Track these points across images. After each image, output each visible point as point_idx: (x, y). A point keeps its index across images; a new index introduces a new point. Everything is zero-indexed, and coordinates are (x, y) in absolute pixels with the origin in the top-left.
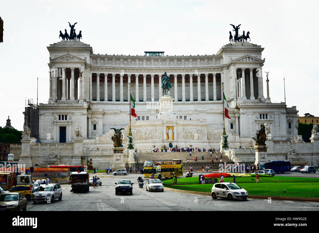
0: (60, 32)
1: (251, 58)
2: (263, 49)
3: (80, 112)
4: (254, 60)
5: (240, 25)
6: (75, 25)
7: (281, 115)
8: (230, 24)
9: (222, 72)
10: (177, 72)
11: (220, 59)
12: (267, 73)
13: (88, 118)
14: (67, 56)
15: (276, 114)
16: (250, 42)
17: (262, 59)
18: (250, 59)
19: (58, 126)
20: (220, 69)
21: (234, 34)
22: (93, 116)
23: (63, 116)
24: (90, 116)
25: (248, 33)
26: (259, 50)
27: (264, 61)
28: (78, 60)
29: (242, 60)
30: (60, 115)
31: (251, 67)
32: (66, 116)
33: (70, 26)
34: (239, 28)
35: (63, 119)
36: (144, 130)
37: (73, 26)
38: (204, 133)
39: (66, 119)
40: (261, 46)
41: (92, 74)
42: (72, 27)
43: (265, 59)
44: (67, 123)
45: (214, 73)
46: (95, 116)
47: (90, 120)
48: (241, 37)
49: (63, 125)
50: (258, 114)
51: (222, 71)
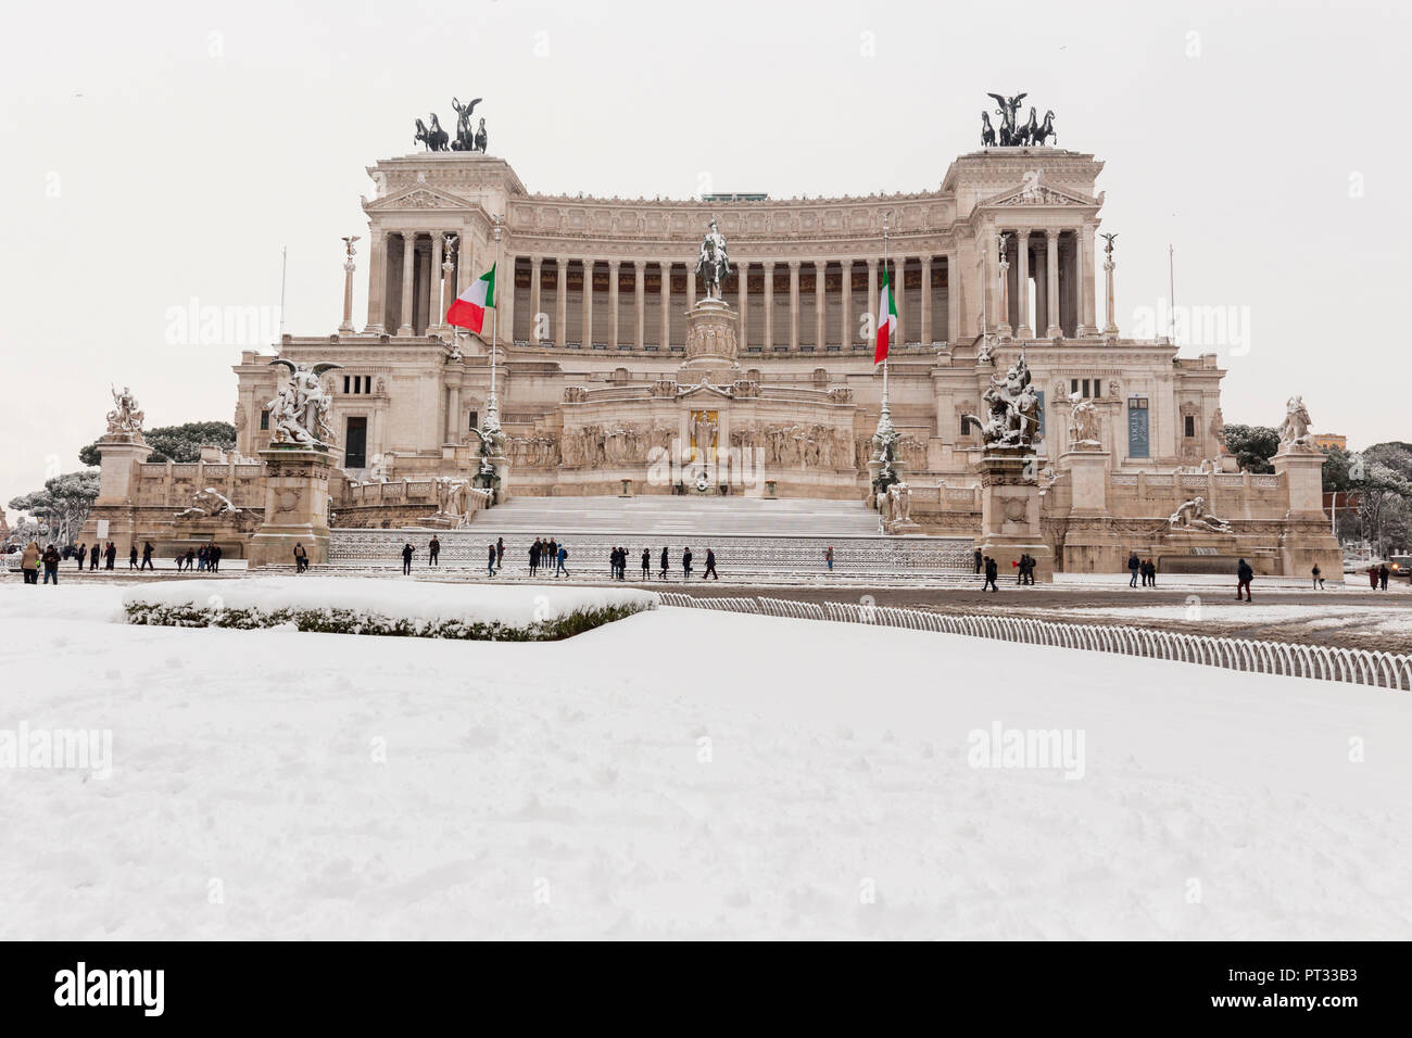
0: (419, 124)
1: (1053, 193)
2: (1100, 166)
3: (414, 364)
4: (1062, 199)
5: (1023, 96)
6: (475, 107)
7: (1155, 382)
8: (990, 95)
9: (953, 251)
10: (798, 254)
11: (946, 207)
12: (1111, 239)
13: (448, 390)
14: (419, 193)
15: (1137, 380)
16: (1056, 147)
17: (1096, 196)
18: (1049, 197)
19: (339, 413)
20: (947, 241)
21: (997, 123)
22: (466, 383)
23: (358, 379)
24: (454, 381)
25: (1049, 116)
26: (1084, 167)
27: (1099, 202)
28: (454, 206)
29: (1018, 200)
30: (347, 374)
31: (1053, 224)
32: (368, 379)
33: (458, 109)
34: (1020, 106)
35: (357, 390)
36: (612, 424)
37: (470, 110)
38: (843, 441)
39: (368, 390)
40: (1091, 157)
41: (514, 259)
42: (465, 112)
43: (1105, 195)
44: (371, 404)
45: (925, 255)
46: (474, 383)
47: (455, 394)
48: (1024, 133)
49: (355, 411)
50: (1063, 379)
51: (954, 246)
